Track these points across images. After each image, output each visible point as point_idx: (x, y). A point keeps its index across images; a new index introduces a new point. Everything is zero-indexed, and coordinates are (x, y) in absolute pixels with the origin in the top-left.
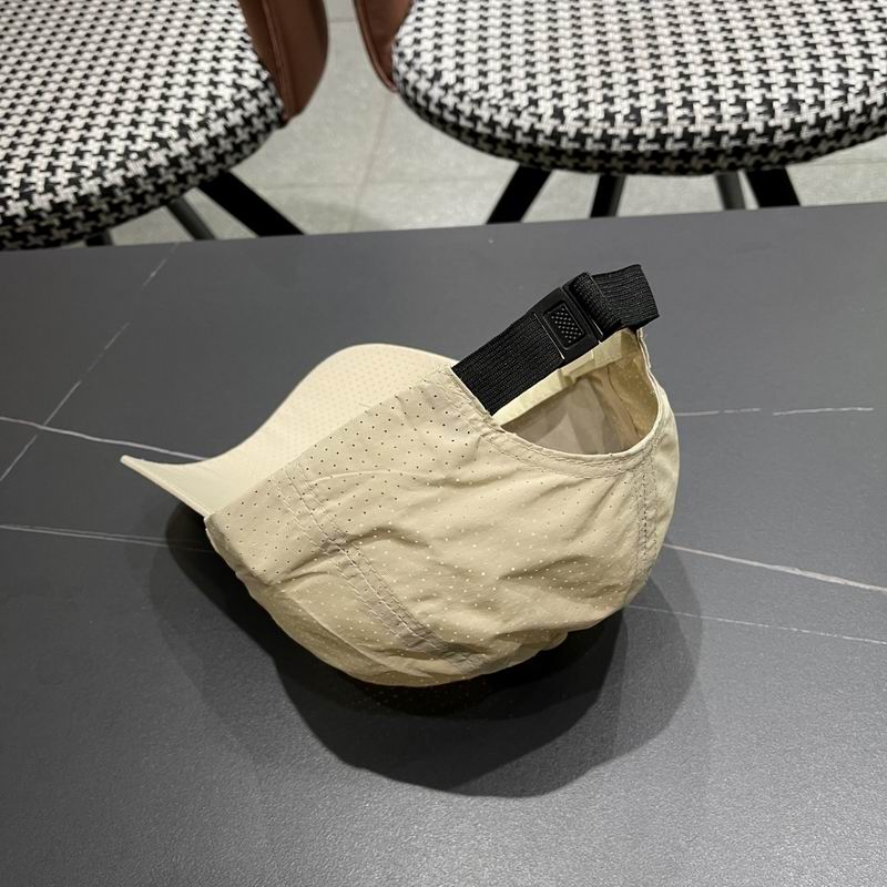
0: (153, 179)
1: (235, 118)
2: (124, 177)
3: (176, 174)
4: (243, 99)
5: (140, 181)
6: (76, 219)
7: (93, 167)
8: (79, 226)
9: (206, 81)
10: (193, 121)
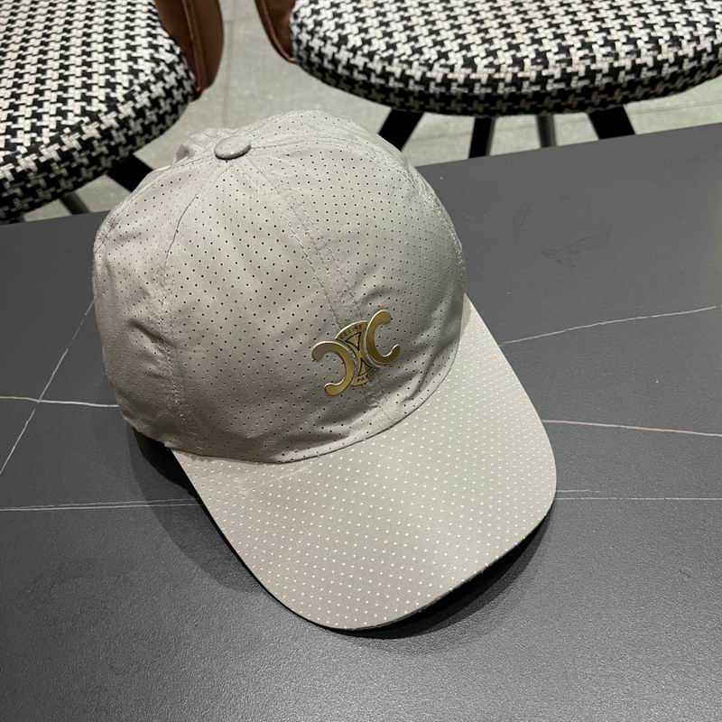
0: (88, 152)
1: (157, 90)
2: (59, 151)
3: (108, 146)
4: (162, 71)
5: (75, 154)
6: (15, 195)
7: (28, 144)
8: (17, 203)
9: (124, 58)
10: (119, 94)
